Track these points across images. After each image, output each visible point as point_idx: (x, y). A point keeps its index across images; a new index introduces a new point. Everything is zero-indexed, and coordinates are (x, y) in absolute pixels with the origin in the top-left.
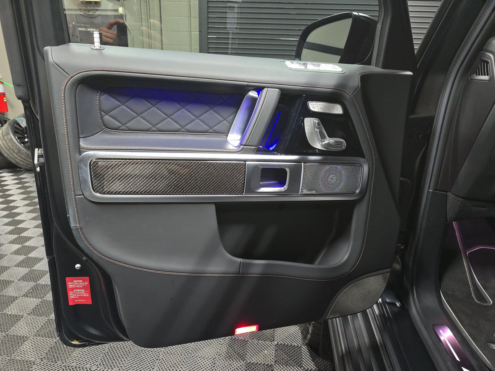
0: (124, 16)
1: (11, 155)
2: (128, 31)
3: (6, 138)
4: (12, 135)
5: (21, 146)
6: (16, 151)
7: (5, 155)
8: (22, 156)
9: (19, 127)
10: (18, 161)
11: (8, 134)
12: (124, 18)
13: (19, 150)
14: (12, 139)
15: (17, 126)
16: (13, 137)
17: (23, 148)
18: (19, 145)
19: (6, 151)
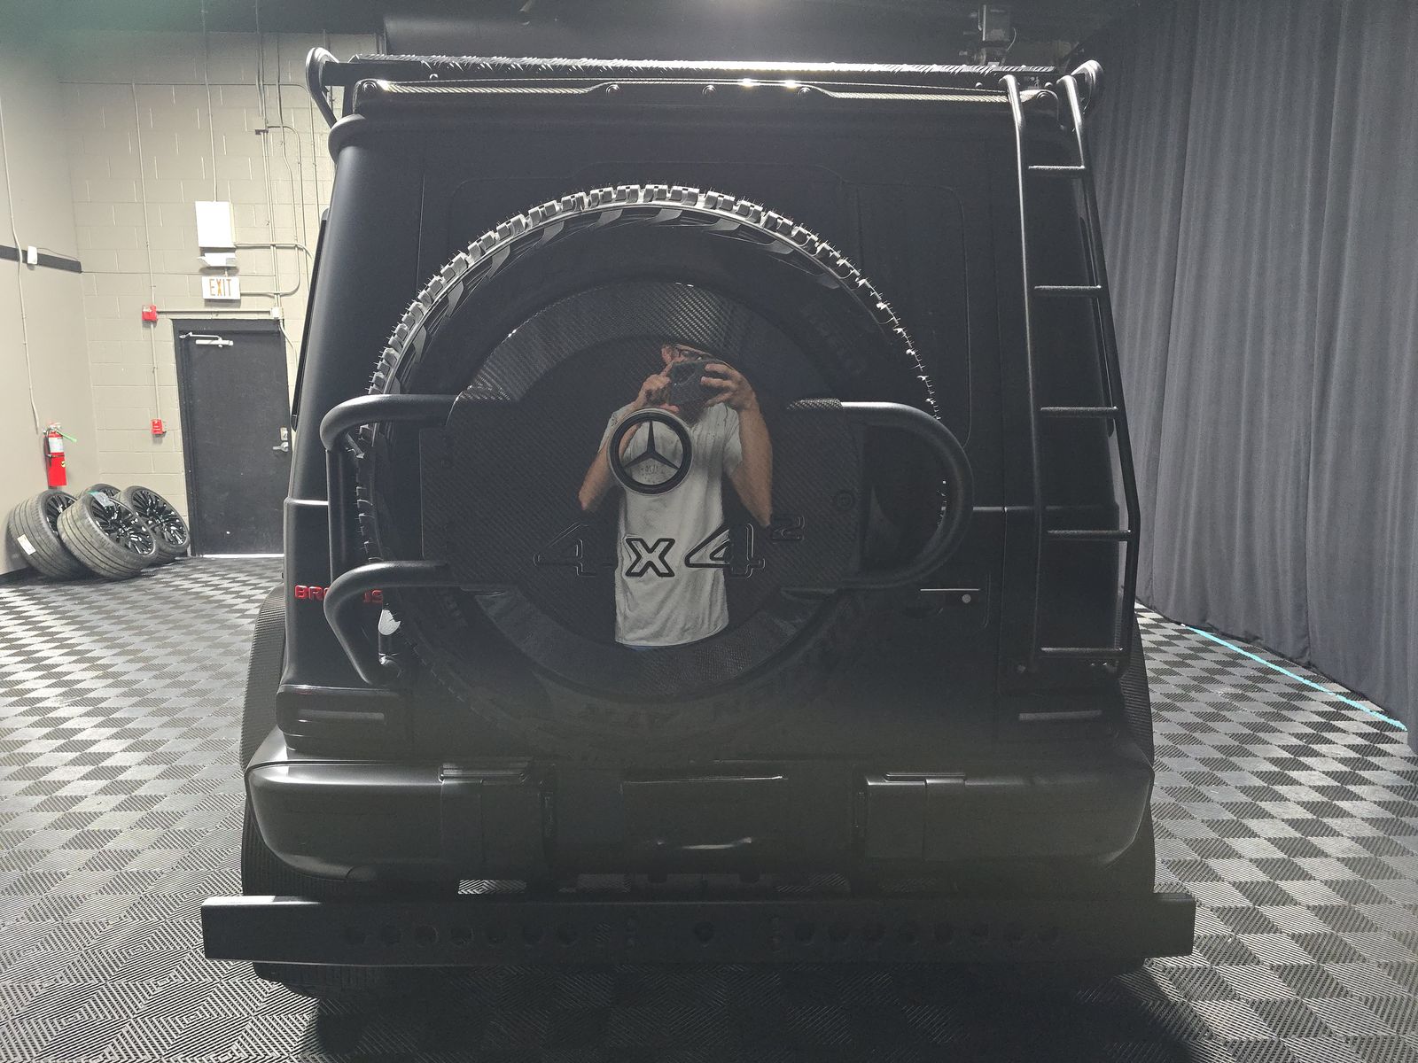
0: (281, 321)
1: (86, 552)
2: (287, 343)
3: (79, 524)
4: (90, 519)
5: (105, 536)
6: (96, 545)
7: (76, 553)
8: (106, 553)
9: (97, 507)
10: (97, 562)
11: (83, 517)
12: (281, 324)
13: (102, 544)
14: (91, 525)
15: (95, 505)
16: (91, 522)
17: (108, 540)
18: (102, 534)
19: (79, 546)
